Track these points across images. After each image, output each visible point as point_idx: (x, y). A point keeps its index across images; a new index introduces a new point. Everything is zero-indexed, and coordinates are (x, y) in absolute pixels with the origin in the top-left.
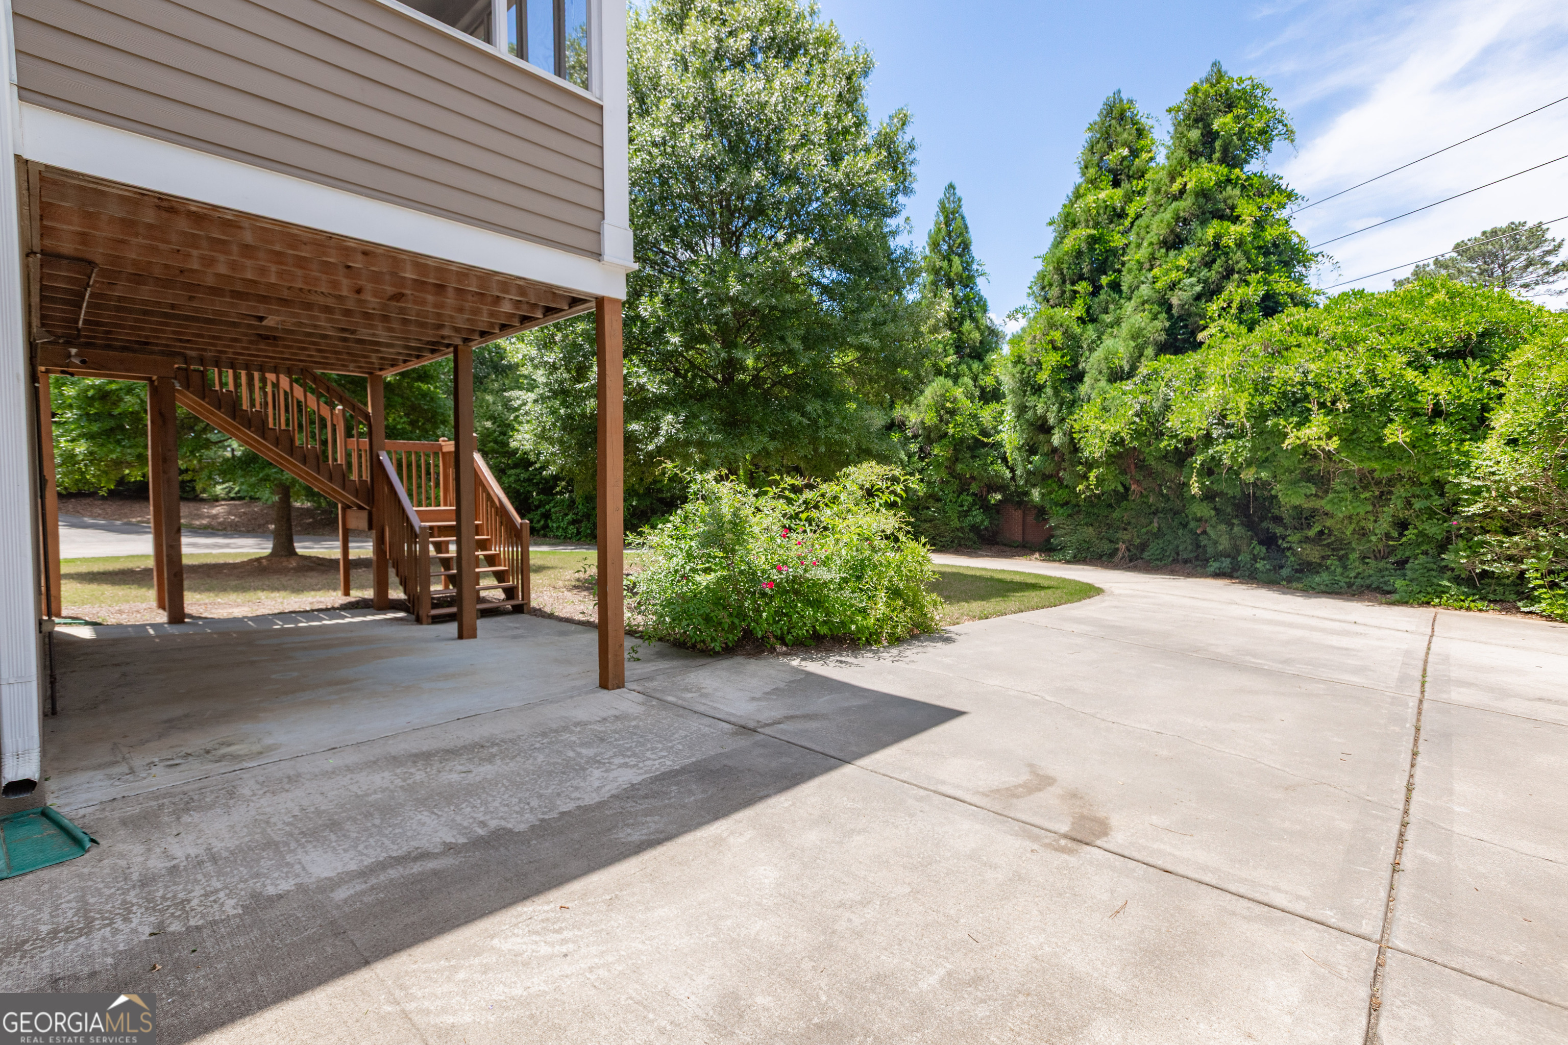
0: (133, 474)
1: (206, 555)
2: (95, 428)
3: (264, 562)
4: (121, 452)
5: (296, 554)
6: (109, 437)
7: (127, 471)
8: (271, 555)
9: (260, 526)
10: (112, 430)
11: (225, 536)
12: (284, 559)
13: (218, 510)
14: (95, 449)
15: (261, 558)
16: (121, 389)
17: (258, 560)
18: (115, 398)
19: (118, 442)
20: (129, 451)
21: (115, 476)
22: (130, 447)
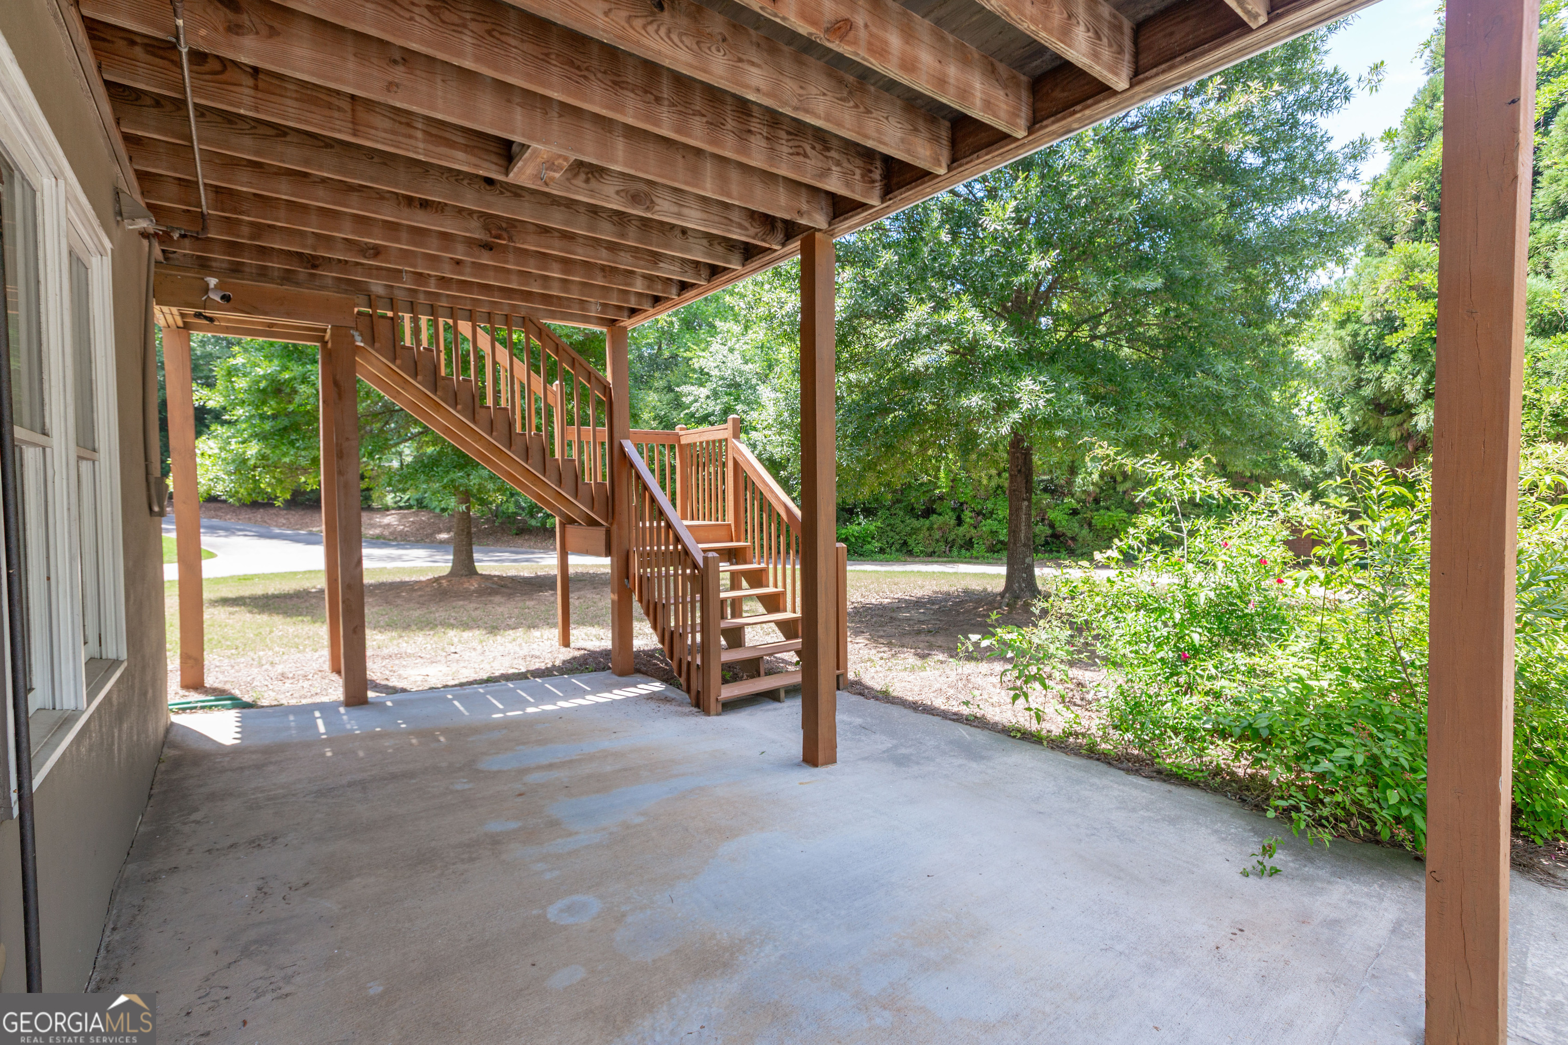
0: (308, 482)
1: (382, 570)
2: (268, 426)
3: (444, 583)
4: (295, 455)
5: (476, 573)
6: (282, 437)
7: (303, 479)
8: (452, 573)
9: (427, 536)
10: (285, 429)
11: (398, 546)
12: (465, 579)
13: (391, 519)
14: (268, 452)
15: (440, 578)
16: (295, 378)
17: (437, 580)
18: (288, 390)
19: (292, 443)
20: (303, 453)
21: (289, 484)
22: (305, 449)
